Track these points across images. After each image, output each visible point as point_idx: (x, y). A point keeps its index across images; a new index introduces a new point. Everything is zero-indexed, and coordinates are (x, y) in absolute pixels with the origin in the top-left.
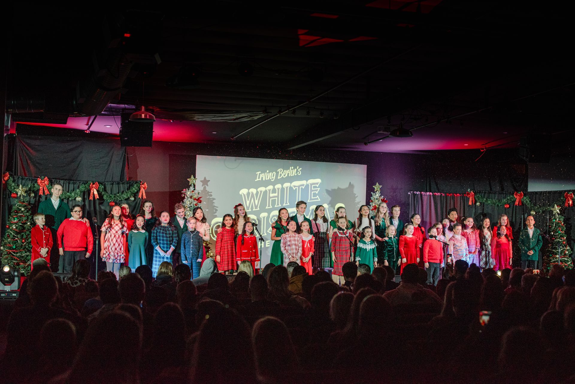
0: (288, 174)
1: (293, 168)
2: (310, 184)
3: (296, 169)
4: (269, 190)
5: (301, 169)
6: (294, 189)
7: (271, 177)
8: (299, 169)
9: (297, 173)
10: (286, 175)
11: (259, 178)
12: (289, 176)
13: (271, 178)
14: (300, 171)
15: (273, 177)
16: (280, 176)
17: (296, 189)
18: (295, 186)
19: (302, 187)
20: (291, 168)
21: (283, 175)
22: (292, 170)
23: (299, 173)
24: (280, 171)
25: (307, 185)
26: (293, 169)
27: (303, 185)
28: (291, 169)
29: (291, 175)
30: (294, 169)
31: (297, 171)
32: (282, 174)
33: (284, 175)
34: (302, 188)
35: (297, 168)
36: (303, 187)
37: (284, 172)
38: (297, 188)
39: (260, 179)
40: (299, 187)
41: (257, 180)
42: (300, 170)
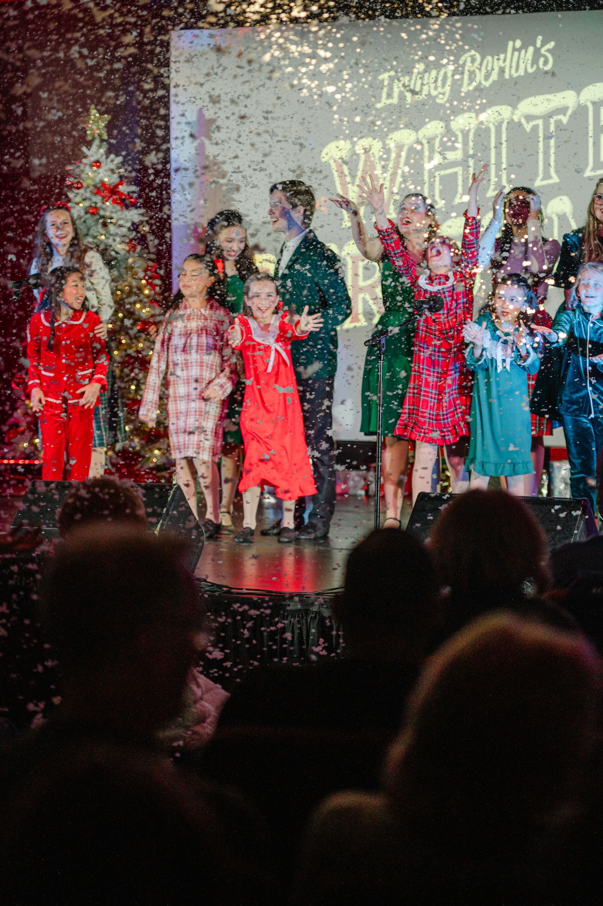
0: (502, 71)
1: (518, 43)
2: (594, 103)
3: (531, 49)
4: (430, 141)
5: (552, 45)
6: (528, 127)
7: (436, 88)
8: (544, 44)
9: (535, 61)
10: (494, 76)
11: (389, 96)
12: (507, 76)
13: (434, 93)
14: (549, 55)
15: (443, 86)
16: (471, 79)
17: (535, 128)
18: (529, 118)
19: (561, 117)
20: (511, 44)
21: (480, 76)
22: (516, 54)
23: (546, 62)
24: (469, 60)
25: (581, 110)
26: (519, 50)
27: (563, 110)
28: (514, 49)
29: (515, 75)
30: (525, 46)
31: (537, 54)
32: (477, 71)
33: (487, 77)
34: (558, 123)
35: (534, 45)
36: (565, 119)
37: (485, 62)
38: (540, 122)
39: (395, 100)
40: (547, 117)
41: (384, 101)
42: (548, 50)
